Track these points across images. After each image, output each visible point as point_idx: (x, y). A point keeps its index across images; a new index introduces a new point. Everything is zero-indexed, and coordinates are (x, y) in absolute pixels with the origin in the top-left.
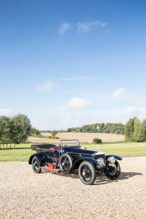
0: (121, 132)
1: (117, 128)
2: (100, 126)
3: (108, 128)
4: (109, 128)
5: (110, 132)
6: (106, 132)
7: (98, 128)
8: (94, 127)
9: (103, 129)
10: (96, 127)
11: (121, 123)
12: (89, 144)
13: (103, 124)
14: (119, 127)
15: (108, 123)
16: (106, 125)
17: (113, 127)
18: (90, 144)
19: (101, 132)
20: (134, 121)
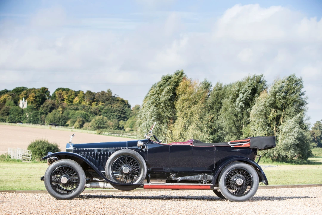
0: (110, 123)
1: (94, 106)
2: (31, 98)
3: (60, 109)
4: (64, 108)
5: (69, 122)
6: (53, 123)
7: (23, 104)
8: (10, 102)
9: (41, 110)
10: (16, 103)
11: (109, 92)
12: (14, 161)
13: (45, 90)
14: (100, 105)
15: (64, 90)
16: (54, 96)
17: (80, 103)
18: (18, 161)
19: (35, 121)
20: (177, 84)
